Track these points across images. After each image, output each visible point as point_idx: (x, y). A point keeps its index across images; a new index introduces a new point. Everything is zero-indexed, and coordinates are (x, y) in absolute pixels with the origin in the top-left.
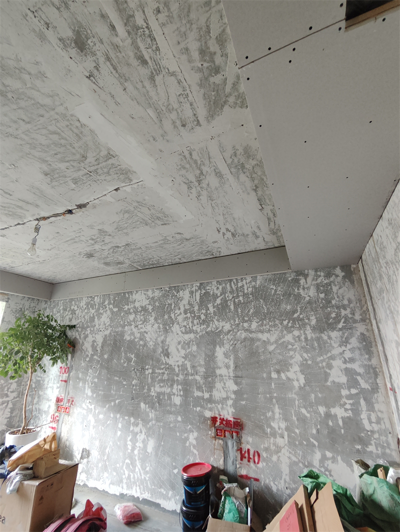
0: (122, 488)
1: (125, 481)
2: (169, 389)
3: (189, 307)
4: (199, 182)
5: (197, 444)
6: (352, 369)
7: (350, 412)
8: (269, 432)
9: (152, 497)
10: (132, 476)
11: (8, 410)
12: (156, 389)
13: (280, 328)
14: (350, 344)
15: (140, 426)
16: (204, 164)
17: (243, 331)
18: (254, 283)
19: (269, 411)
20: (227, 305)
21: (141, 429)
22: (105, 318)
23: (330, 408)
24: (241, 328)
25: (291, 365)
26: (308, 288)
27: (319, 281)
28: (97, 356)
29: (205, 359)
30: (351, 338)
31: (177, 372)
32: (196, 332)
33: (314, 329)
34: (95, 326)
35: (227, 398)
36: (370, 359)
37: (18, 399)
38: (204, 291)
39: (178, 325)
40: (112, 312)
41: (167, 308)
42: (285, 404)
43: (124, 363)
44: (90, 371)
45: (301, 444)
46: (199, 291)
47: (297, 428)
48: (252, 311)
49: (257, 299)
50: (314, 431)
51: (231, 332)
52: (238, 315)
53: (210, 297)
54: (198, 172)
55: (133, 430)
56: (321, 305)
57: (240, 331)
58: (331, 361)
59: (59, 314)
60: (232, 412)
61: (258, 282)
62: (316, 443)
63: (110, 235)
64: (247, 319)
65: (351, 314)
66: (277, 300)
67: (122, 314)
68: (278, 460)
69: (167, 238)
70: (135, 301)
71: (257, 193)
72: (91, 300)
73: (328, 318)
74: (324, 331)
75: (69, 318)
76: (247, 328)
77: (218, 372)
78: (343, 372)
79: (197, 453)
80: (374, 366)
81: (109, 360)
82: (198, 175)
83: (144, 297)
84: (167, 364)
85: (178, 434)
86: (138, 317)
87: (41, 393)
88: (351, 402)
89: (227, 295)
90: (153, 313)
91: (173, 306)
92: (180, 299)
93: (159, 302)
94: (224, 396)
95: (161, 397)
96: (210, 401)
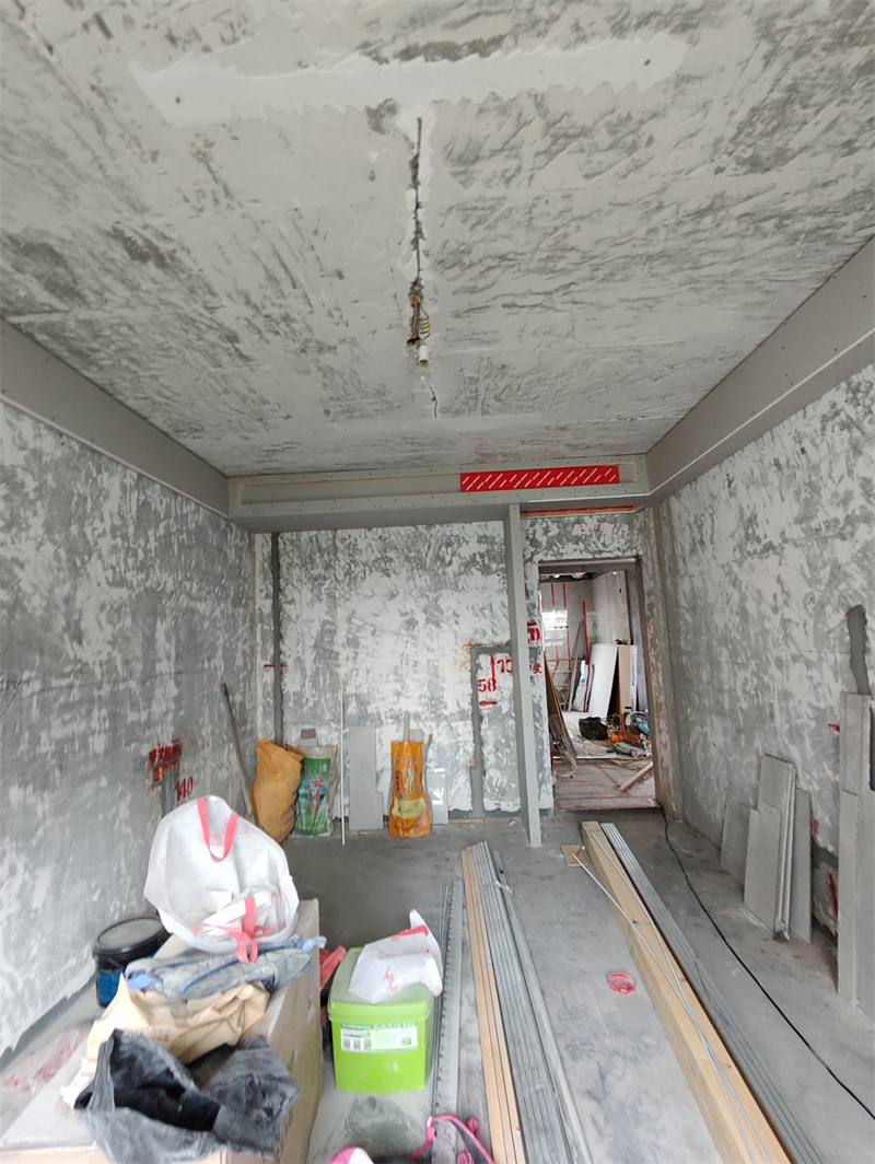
2: (84, 723)
3: (120, 524)
12: (53, 733)
17: (185, 596)
18: (197, 516)
20: (171, 543)
29: (143, 646)
31: (99, 677)
32: (130, 587)
35: (168, 711)
38: (144, 497)
39: (100, 562)
41: (77, 504)
46: (136, 492)
48: (193, 562)
49: (198, 544)
51: (174, 595)
53: (151, 513)
57: (182, 595)
60: (172, 732)
61: (200, 517)
64: (189, 575)
66: (212, 555)
76: (189, 590)
77: (160, 667)
84: (77, 661)
89: (171, 522)
90: (39, 504)
91: (89, 505)
92: (103, 493)
93: (57, 478)
94: (165, 710)
95: (66, 751)
96: (148, 724)
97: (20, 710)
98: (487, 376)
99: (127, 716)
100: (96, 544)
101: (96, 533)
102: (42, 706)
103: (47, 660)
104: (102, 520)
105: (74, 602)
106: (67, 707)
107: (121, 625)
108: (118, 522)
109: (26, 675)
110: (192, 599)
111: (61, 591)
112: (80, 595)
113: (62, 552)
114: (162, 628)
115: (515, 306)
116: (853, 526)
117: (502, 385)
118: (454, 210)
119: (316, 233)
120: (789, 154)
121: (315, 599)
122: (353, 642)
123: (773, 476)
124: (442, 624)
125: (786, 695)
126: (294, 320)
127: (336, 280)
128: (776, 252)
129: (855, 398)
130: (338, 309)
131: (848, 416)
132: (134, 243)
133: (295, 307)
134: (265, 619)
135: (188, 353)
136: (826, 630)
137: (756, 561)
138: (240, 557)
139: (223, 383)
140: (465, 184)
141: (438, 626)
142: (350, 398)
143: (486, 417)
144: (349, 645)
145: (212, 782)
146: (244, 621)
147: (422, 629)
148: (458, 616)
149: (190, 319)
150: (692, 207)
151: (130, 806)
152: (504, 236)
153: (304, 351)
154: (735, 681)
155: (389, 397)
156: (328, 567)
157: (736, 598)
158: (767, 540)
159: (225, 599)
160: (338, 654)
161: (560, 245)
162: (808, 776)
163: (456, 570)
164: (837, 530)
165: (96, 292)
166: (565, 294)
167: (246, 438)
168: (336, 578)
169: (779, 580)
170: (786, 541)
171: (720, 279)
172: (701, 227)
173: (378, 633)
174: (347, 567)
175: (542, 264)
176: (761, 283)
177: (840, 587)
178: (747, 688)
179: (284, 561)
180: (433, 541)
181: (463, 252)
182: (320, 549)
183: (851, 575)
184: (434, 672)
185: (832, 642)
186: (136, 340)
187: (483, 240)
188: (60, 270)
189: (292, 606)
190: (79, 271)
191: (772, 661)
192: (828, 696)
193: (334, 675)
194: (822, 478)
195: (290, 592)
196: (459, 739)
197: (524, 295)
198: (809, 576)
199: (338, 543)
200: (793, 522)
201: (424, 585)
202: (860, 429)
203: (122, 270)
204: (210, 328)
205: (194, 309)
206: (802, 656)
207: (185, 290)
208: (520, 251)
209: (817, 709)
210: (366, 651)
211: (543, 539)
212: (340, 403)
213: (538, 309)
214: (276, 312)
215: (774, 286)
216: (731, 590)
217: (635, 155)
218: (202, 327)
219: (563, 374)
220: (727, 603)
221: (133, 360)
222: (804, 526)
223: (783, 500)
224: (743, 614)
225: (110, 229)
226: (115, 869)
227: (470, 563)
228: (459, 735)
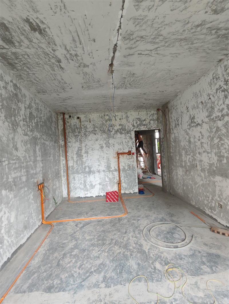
31: (23, 161)
90: (2, 109)
91: (16, 112)
92: (19, 109)
93: (7, 102)
94: (40, 170)
95: (16, 181)
96: (36, 174)
97: (3, 169)
98: (128, 77)
99: (30, 172)
100: (19, 123)
101: (19, 120)
102: (9, 168)
103: (9, 155)
104: (20, 116)
105: (15, 139)
106: (15, 169)
107: (27, 146)
108: (24, 118)
109: (4, 159)
110: (44, 140)
111: (11, 136)
112: (16, 138)
113: (10, 124)
114: (38, 148)
115: (142, 54)
116: (224, 117)
117: (132, 79)
118: (132, 19)
119: (90, 24)
120: (224, 9)
121: (76, 141)
122: (87, 152)
123: (200, 106)
124: (110, 147)
125: (201, 161)
126: (78, 56)
127: (93, 42)
128: (214, 40)
129: (226, 83)
130: (92, 53)
131: (224, 88)
132: (32, 24)
133: (79, 51)
134: (62, 147)
135: (45, 66)
136: (214, 144)
137: (194, 128)
138: (55, 130)
139: (54, 77)
140: (137, 10)
141: (109, 148)
142: (90, 82)
143: (126, 90)
144: (86, 153)
145: (52, 189)
146: (57, 147)
147: (105, 149)
148: (114, 145)
149: (47, 53)
150: (196, 24)
151: (33, 196)
152: (144, 30)
153: (79, 67)
154: (186, 159)
155: (101, 83)
156: (79, 132)
157: (188, 138)
158: (198, 123)
159: (52, 141)
160: (83, 155)
161: (159, 34)
162: (206, 180)
163: (113, 133)
164: (219, 118)
165: (18, 42)
166: (156, 51)
167: (58, 95)
168: (81, 135)
169: (201, 132)
170: (203, 122)
171: (197, 48)
172: (197, 30)
173: (93, 150)
174: (84, 132)
175: (152, 40)
176: (206, 50)
177: (218, 133)
178: (190, 160)
179: (67, 131)
180: (107, 126)
181: (131, 34)
182: (77, 128)
183: (222, 130)
184: (108, 159)
185: (215, 147)
186: (29, 60)
187: (138, 31)
188: (7, 33)
189: (70, 143)
190: (13, 34)
191: (197, 153)
192: (213, 160)
193: (82, 161)
194: (215, 105)
195: (69, 140)
196: (115, 176)
197: (144, 51)
198: (209, 131)
199: (82, 126)
200: (205, 117)
201: (105, 137)
202: (227, 92)
203: (27, 34)
204: (53, 57)
205: (49, 50)
206: (206, 151)
207: (47, 43)
208: (147, 35)
209: (210, 164)
210: (90, 154)
211: (136, 125)
212: (87, 84)
213: (147, 56)
214: (73, 53)
215: (210, 51)
216: (186, 136)
217: (186, 5)
218: (50, 56)
219: (149, 77)
220: (185, 139)
221: (28, 68)
222: (209, 118)
223: (203, 112)
224: (190, 142)
225: (25, 18)
226: (31, 212)
227: (117, 131)
228: (115, 175)
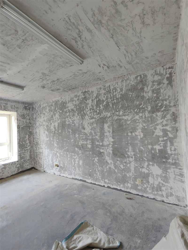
0: (72, 176)
1: (73, 174)
2: (86, 142)
3: (92, 107)
4: (80, 37)
5: (98, 161)
6: (166, 129)
7: (162, 147)
8: (126, 156)
9: (83, 179)
10: (75, 172)
11: (29, 152)
12: (81, 142)
13: (133, 113)
14: (166, 118)
15: (76, 156)
16: (79, 25)
17: (116, 116)
18: (121, 92)
19: (127, 149)
20: (109, 105)
21: (77, 157)
22: (57, 116)
23: (153, 146)
24: (115, 114)
25: (138, 129)
26: (148, 92)
27: (154, 87)
28: (57, 131)
29: (100, 129)
30: (167, 115)
31: (89, 135)
32: (95, 118)
33: (149, 112)
34: (54, 119)
35: (110, 144)
36: (175, 124)
37: (31, 149)
38: (98, 99)
39: (87, 116)
40: (60, 113)
41: (82, 108)
42: (134, 146)
43: (67, 133)
44: (55, 137)
45: (140, 160)
46: (96, 99)
47: (139, 154)
48: (120, 106)
49: (123, 100)
50: (146, 155)
51: (111, 117)
52: (114, 109)
53: (101, 101)
54: (77, 31)
55: (74, 158)
56: (154, 100)
57: (115, 116)
58: (156, 126)
59: (39, 115)
60: (112, 149)
61: (123, 92)
62: (146, 160)
63: (48, 75)
64: (118, 110)
65: (169, 103)
66: (132, 100)
67: (64, 113)
68: (130, 166)
69: (75, 73)
70: (68, 107)
71: (114, 40)
72: (50, 108)
73: (157, 106)
74: (154, 112)
75: (43, 117)
76: (118, 114)
77: (105, 134)
78: (161, 131)
79: (98, 165)
80: (176, 127)
81: (61, 133)
82: (78, 33)
83: (72, 104)
84: (84, 132)
85: (91, 158)
86: (71, 114)
87: (39, 146)
88: (163, 143)
89: (108, 100)
99: (96, 143)
100: (86, 113)
104: (88, 108)
105: (83, 123)
107: (93, 126)
